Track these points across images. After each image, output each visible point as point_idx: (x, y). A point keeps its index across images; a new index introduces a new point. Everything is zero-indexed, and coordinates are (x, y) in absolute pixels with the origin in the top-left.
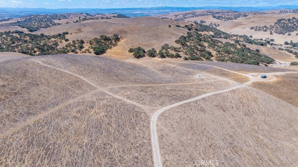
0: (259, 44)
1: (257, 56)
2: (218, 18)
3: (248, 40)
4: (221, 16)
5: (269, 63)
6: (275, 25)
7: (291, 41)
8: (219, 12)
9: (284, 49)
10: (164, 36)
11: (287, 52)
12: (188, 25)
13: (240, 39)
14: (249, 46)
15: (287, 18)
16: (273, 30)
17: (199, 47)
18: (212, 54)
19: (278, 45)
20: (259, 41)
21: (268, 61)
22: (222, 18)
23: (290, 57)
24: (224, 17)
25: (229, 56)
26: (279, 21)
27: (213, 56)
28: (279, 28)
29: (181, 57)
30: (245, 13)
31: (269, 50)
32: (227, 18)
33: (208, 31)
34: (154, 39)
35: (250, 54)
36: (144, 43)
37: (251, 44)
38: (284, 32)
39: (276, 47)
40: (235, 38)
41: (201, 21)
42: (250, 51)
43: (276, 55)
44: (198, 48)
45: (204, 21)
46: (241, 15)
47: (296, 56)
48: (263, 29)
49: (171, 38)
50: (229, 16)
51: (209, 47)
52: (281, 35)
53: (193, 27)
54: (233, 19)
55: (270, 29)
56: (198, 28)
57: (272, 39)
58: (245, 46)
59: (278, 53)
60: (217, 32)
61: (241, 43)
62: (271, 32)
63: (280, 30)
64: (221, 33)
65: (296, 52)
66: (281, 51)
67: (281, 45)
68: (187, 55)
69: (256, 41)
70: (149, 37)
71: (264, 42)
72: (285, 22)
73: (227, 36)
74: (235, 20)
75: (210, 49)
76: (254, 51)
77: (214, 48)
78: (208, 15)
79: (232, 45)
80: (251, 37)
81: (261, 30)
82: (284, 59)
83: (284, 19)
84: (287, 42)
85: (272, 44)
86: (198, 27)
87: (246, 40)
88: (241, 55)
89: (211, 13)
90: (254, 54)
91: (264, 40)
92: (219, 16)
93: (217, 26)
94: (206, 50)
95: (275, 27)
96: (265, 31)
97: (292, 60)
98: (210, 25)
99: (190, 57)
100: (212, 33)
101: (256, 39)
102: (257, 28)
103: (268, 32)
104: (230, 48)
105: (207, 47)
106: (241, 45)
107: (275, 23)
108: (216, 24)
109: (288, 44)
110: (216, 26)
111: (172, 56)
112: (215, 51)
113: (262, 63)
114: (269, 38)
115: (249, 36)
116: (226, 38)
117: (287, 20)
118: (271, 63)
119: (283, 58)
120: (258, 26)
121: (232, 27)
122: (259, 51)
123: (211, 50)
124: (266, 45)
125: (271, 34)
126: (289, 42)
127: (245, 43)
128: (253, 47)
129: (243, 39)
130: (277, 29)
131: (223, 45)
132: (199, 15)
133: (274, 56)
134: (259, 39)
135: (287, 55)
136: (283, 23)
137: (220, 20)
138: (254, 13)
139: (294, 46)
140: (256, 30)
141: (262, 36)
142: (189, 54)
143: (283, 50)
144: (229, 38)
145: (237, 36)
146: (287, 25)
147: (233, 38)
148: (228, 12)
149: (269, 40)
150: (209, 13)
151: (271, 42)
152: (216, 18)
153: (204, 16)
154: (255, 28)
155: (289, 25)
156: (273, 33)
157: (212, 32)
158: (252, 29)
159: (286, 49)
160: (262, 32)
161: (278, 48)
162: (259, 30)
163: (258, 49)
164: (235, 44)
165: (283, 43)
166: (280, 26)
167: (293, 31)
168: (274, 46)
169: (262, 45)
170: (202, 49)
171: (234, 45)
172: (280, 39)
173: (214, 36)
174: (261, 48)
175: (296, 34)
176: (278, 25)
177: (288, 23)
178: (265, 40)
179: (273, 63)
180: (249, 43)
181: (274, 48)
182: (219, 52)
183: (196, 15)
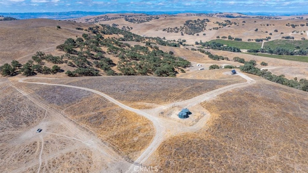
0: (172, 45)
1: (172, 59)
2: (131, 21)
3: (160, 41)
4: (134, 19)
5: (185, 67)
6: (184, 26)
7: (201, 41)
8: (132, 15)
9: (197, 49)
10: (43, 40)
11: (200, 53)
12: (93, 28)
13: (153, 41)
14: (162, 48)
15: (193, 20)
16: (183, 31)
17: (95, 54)
18: (114, 62)
19: (190, 45)
20: (172, 42)
21: (183, 64)
22: (135, 20)
23: (204, 58)
24: (136, 20)
25: (137, 63)
26: (187, 22)
27: (115, 65)
28: (188, 29)
29: (63, 71)
30: (157, 16)
31: (183, 51)
32: (139, 21)
33: (117, 34)
34: (26, 45)
35: (163, 58)
36: (5, 52)
37: (164, 46)
38: (193, 33)
39: (189, 47)
40: (147, 40)
41: (114, 24)
42: (163, 53)
43: (190, 56)
44: (93, 55)
45: (116, 24)
46: (153, 18)
47: (209, 56)
48: (174, 30)
49: (53, 43)
50: (142, 19)
51: (109, 53)
52: (191, 35)
53: (99, 29)
54: (146, 21)
55: (181, 31)
56: (105, 31)
57: (183, 40)
58: (157, 48)
59: (192, 54)
60: (128, 35)
61: (153, 45)
62: (182, 33)
63: (190, 30)
64: (132, 35)
65: (207, 52)
66: (194, 51)
67: (193, 45)
68: (74, 66)
69: (170, 43)
70: (18, 43)
71: (177, 43)
72: (192, 23)
73: (139, 39)
74: (147, 23)
75: (111, 55)
76: (167, 53)
77: (116, 53)
78: (121, 18)
79: (142, 48)
80: (164, 38)
81: (173, 31)
82: (199, 60)
83: (191, 21)
84: (198, 42)
85: (184, 45)
86: (106, 29)
87: (159, 41)
88: (152, 60)
89: (124, 16)
90: (167, 57)
91: (176, 41)
92: (131, 19)
93: (131, 29)
94: (105, 57)
95: (185, 28)
96: (177, 32)
97: (206, 61)
98: (122, 28)
99: (77, 70)
100: (122, 36)
101: (169, 41)
102: (169, 29)
103: (180, 33)
104: (139, 52)
105: (107, 53)
106: (153, 47)
107: (184, 24)
108: (130, 27)
109: (199, 44)
110: (129, 29)
111: (47, 71)
112: (118, 57)
113: (178, 68)
114: (181, 39)
115: (162, 38)
116: (138, 41)
117: (194, 22)
118: (188, 67)
119: (197, 59)
120: (169, 28)
121: (145, 30)
122: (173, 53)
123: (111, 57)
124: (179, 46)
125: (183, 35)
126: (199, 42)
127: (158, 45)
128: (166, 49)
129: (155, 41)
130: (186, 30)
131: (130, 49)
132: (112, 19)
133: (189, 57)
134: (172, 41)
135: (201, 55)
136: (191, 24)
137: (133, 23)
138: (165, 16)
139: (204, 46)
140: (168, 32)
141: (175, 37)
142: (76, 66)
143: (195, 50)
144: (142, 41)
145: (149, 38)
146: (194, 26)
147: (145, 40)
148: (140, 15)
149: (181, 41)
150: (122, 17)
151: (184, 43)
152: (129, 21)
153: (116, 19)
154: (167, 30)
155: (196, 26)
156: (184, 34)
157: (123, 34)
158: (164, 30)
159: (198, 49)
160: (174, 33)
161: (191, 49)
162: (171, 31)
163: (172, 51)
164: (146, 46)
165: (194, 43)
166: (189, 27)
167: (200, 32)
168: (187, 47)
169: (176, 46)
170: (99, 57)
171: (145, 48)
172: (191, 40)
173: (124, 39)
174: (175, 50)
175: (203, 34)
176: (187, 26)
177: (195, 24)
178: (178, 41)
179: (190, 67)
180: (162, 45)
181: (187, 49)
182: (123, 58)
183: (108, 19)
